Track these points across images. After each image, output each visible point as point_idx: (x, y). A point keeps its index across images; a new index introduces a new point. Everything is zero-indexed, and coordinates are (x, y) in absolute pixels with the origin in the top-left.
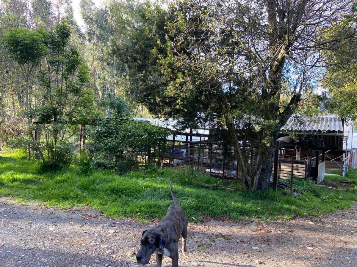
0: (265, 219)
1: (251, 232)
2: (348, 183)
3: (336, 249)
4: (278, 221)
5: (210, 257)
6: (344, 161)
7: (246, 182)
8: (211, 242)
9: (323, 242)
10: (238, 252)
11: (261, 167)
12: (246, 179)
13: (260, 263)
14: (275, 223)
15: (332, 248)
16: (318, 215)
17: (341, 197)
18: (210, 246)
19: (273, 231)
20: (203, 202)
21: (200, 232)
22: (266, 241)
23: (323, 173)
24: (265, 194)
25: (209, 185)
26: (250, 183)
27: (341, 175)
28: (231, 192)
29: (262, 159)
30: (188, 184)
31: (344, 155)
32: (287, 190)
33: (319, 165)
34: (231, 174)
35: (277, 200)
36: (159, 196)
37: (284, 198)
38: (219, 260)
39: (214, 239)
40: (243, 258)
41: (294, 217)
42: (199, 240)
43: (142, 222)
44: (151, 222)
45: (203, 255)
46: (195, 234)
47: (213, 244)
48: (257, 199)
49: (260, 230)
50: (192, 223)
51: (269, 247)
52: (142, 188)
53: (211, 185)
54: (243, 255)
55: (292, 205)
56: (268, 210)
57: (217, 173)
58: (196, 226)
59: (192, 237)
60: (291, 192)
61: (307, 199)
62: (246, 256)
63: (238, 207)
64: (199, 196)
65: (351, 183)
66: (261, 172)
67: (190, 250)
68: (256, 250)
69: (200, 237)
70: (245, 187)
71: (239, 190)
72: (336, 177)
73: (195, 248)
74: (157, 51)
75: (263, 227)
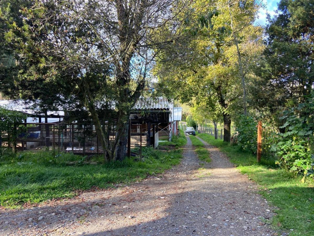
0: (126, 182)
1: (118, 195)
2: (173, 146)
3: (179, 194)
4: (136, 182)
5: (91, 223)
6: (170, 130)
7: (108, 155)
8: (88, 212)
9: (169, 191)
10: (113, 213)
11: (119, 141)
12: (107, 153)
13: (132, 218)
14: (135, 184)
15: (176, 194)
16: (161, 172)
17: (172, 157)
18: (88, 215)
19: (135, 191)
20: (73, 179)
21: (76, 205)
22: (132, 200)
23: (158, 141)
24: (122, 163)
25: (73, 163)
26: (110, 155)
27: (169, 141)
28: (95, 165)
29: (120, 134)
30: (52, 165)
31: (169, 126)
32: (138, 157)
33: (155, 134)
34: (91, 150)
35: (132, 166)
36: (25, 180)
37: (137, 163)
38: (99, 224)
39: (90, 208)
40: (118, 217)
41: (147, 177)
42: (77, 213)
43: (14, 209)
44: (23, 207)
45: (85, 224)
46: (71, 208)
47: (90, 212)
48: (118, 167)
49: (125, 192)
50: (66, 199)
51: (135, 204)
52: (4, 175)
53: (76, 162)
54: (117, 215)
55: (143, 168)
56: (127, 175)
57: (78, 151)
58: (70, 201)
59: (69, 212)
60: (141, 158)
61: (151, 162)
62: (120, 215)
63: (104, 178)
64: (67, 174)
65: (175, 146)
66: (119, 145)
67: (71, 223)
68: (126, 208)
69: (77, 210)
70: (106, 160)
71: (101, 163)
72: (166, 142)
73: (75, 220)
74: (14, 34)
75: (127, 189)
